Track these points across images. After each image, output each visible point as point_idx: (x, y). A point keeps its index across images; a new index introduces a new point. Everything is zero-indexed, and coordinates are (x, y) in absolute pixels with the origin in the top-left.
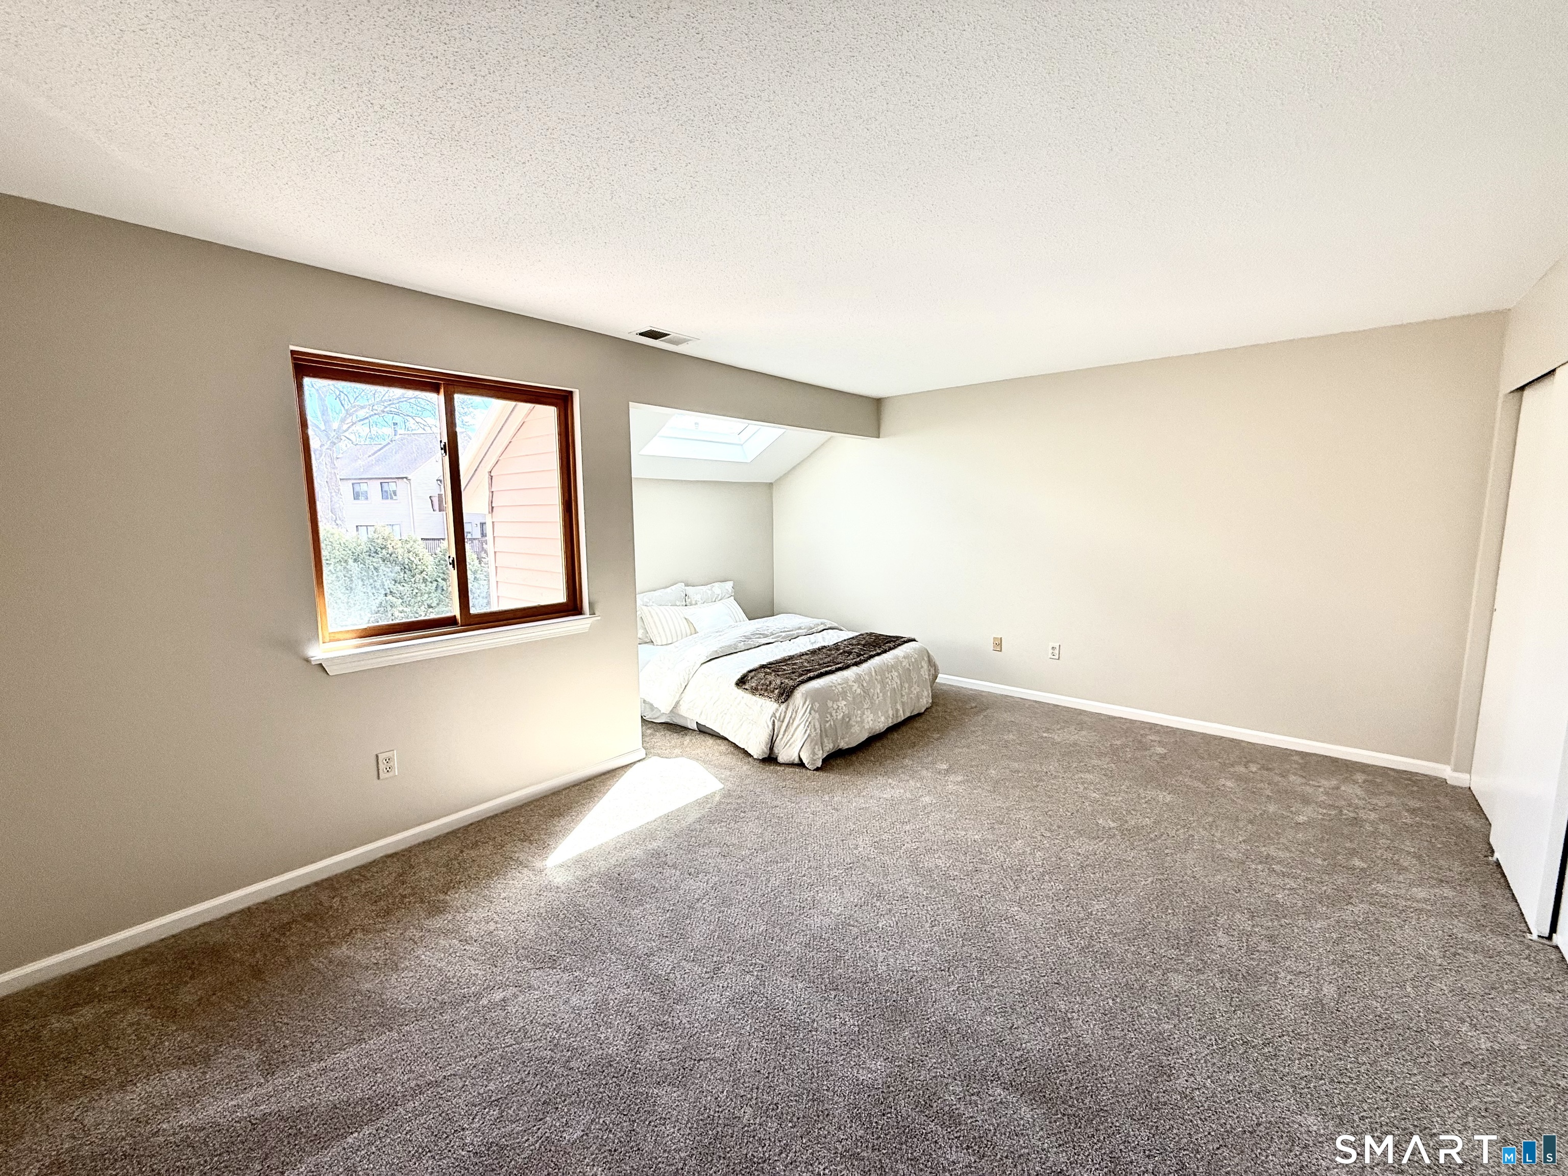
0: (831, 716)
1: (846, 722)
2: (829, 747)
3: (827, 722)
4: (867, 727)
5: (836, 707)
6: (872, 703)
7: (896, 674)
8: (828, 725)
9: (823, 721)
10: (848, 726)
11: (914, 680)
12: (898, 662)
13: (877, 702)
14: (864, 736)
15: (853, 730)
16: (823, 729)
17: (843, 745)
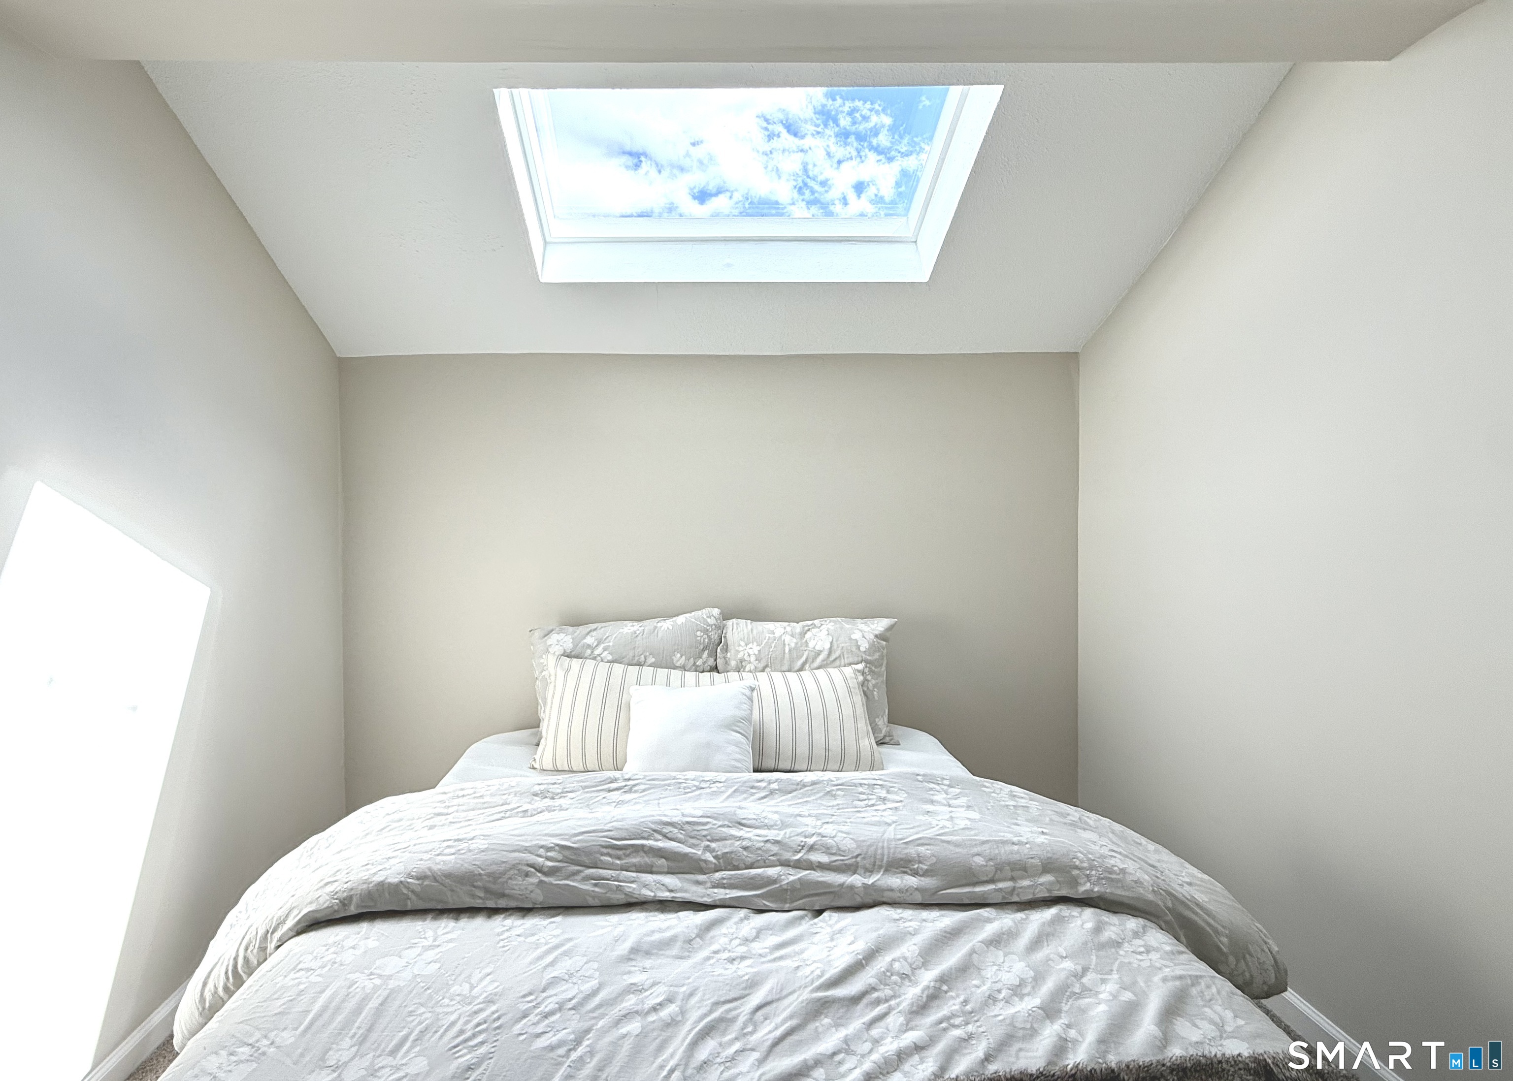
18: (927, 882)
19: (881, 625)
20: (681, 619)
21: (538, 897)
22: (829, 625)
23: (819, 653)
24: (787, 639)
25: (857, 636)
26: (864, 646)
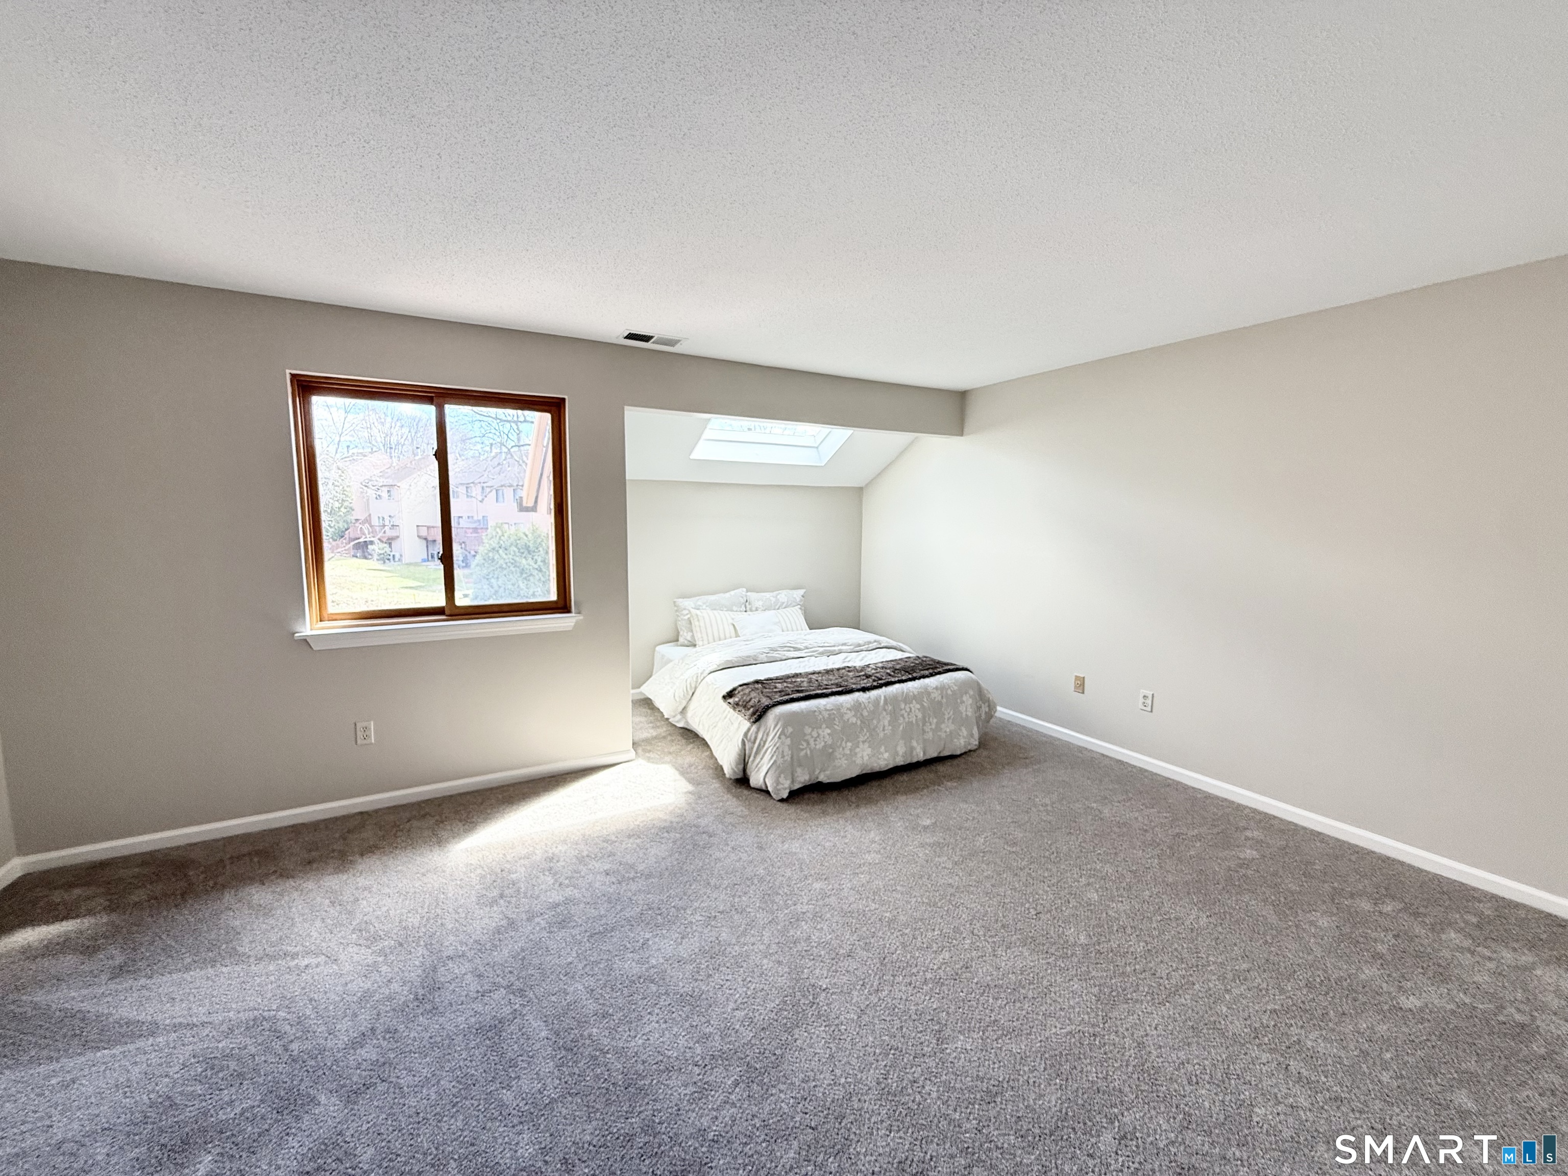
0: (808, 744)
1: (828, 753)
2: (803, 778)
3: (803, 750)
4: (859, 761)
5: (815, 734)
6: (871, 735)
7: (918, 706)
8: (802, 753)
9: (795, 747)
10: (831, 756)
11: (946, 717)
12: (926, 692)
13: (881, 735)
14: (854, 772)
15: (837, 763)
16: (795, 757)
17: (823, 778)
18: (852, 647)
19: (802, 592)
20: (732, 593)
21: (766, 660)
22: (784, 592)
23: (784, 603)
24: (772, 598)
25: (795, 596)
26: (798, 600)
